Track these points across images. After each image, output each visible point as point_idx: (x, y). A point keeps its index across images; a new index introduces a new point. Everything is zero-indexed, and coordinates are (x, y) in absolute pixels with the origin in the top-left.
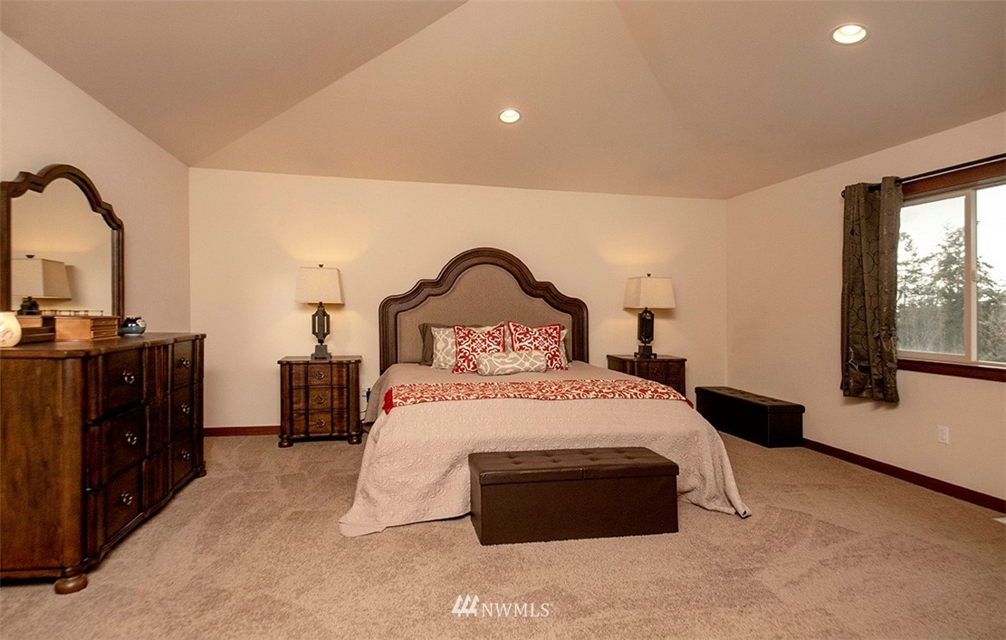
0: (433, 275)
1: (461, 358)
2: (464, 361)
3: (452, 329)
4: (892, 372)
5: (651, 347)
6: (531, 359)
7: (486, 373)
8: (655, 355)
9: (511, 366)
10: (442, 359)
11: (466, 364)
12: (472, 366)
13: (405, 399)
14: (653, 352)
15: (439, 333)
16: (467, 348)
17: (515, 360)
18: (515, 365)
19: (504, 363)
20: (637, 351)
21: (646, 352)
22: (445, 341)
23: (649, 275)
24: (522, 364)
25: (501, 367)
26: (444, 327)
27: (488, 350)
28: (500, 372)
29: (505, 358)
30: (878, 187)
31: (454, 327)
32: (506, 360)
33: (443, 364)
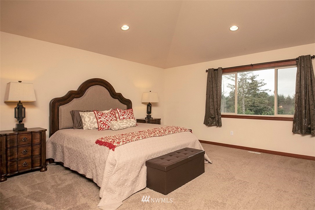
0: (75, 89)
1: (101, 124)
2: (104, 125)
3: (93, 113)
4: (220, 118)
5: (151, 115)
6: (132, 122)
7: (117, 129)
8: (152, 118)
9: (126, 125)
10: (89, 126)
11: (105, 127)
12: (107, 127)
13: (118, 143)
14: (152, 117)
15: (85, 114)
16: (104, 120)
17: (127, 123)
18: (127, 125)
19: (123, 125)
20: (146, 117)
21: (149, 117)
22: (89, 117)
23: (150, 91)
24: (129, 125)
25: (122, 126)
26: (87, 111)
27: (113, 120)
28: (122, 128)
29: (123, 122)
30: (217, 70)
31: (93, 111)
32: (123, 123)
33: (89, 128)
